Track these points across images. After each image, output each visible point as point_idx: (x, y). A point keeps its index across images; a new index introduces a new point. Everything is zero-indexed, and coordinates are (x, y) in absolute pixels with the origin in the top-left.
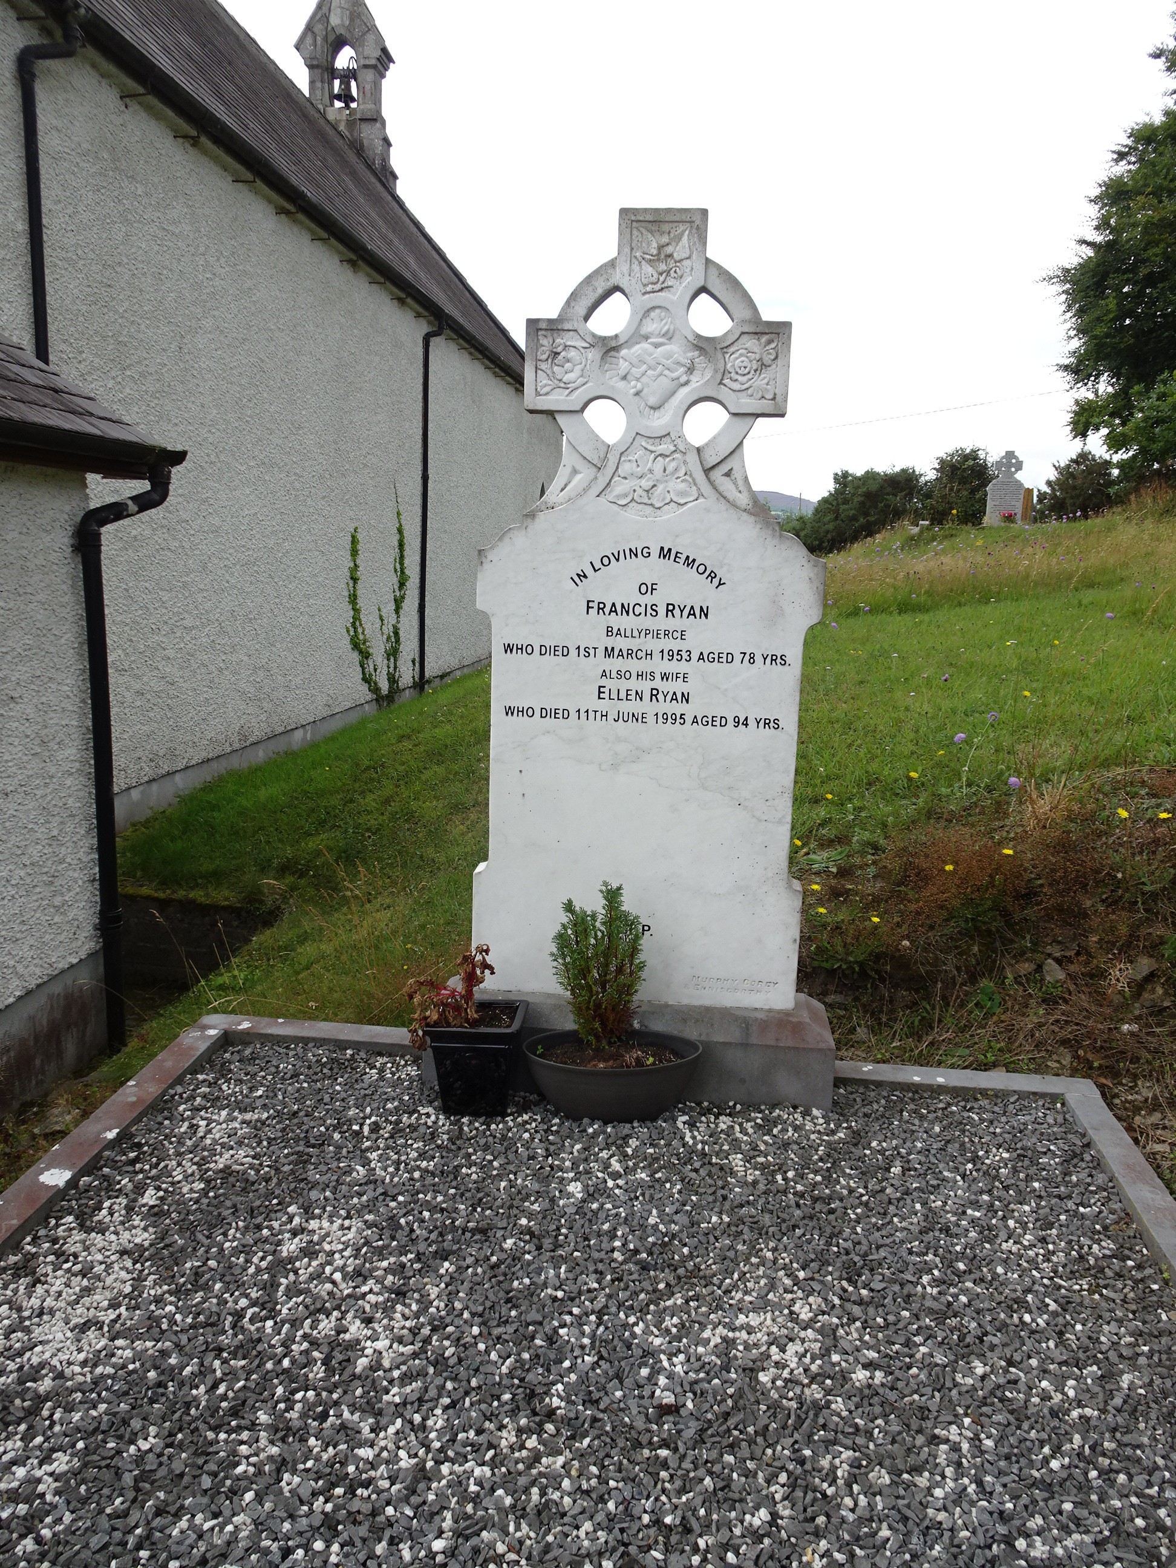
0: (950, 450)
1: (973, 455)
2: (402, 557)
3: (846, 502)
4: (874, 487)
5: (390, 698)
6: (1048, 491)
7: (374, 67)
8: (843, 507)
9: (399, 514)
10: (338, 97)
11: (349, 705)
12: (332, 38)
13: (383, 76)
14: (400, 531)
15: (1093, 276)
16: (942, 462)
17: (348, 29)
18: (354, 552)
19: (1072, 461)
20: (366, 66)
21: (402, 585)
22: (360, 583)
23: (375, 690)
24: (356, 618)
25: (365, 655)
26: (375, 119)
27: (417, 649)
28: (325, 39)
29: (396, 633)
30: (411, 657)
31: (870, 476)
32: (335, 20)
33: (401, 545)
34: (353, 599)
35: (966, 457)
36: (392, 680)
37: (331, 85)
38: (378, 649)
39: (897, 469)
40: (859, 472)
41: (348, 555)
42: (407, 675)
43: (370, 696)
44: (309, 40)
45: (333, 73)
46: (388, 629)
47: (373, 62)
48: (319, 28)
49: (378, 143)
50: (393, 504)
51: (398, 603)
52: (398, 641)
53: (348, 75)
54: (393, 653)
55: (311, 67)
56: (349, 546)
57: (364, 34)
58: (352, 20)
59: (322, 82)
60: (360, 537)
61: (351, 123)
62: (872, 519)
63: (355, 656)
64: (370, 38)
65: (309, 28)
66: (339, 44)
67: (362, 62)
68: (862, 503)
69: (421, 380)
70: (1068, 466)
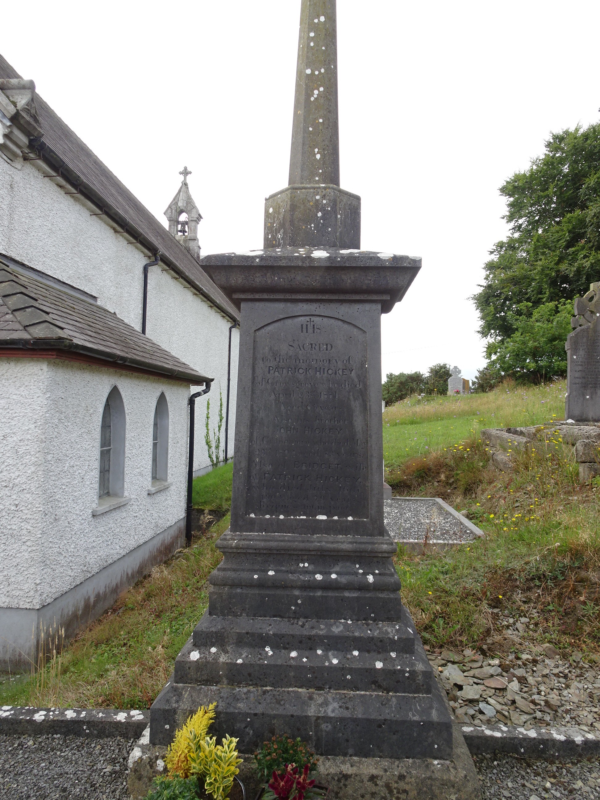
0: (435, 364)
1: (444, 366)
2: (221, 410)
3: (392, 386)
4: (403, 380)
5: (216, 464)
6: (476, 381)
7: (196, 221)
8: (391, 388)
9: (221, 393)
10: (180, 231)
11: (205, 466)
12: (178, 210)
13: (198, 223)
14: (221, 400)
15: (484, 298)
16: (431, 369)
17: (185, 207)
18: (208, 408)
19: (485, 368)
20: (192, 221)
21: (221, 420)
22: (209, 419)
23: (212, 461)
24: (208, 433)
25: (210, 447)
26: (195, 239)
27: (225, 446)
28: (176, 210)
29: (219, 439)
30: (222, 449)
31: (402, 375)
32: (180, 204)
33: (221, 405)
34: (207, 424)
35: (441, 367)
36: (217, 458)
37: (177, 226)
38: (213, 444)
39: (413, 372)
40: (397, 373)
41: (206, 408)
42: (222, 456)
43: (211, 463)
44: (169, 211)
45: (178, 222)
46: (216, 438)
47: (195, 219)
48: (173, 207)
49: (196, 248)
50: (219, 390)
51: (220, 427)
52: (219, 442)
53: (184, 224)
54: (217, 447)
55: (170, 221)
56: (206, 406)
57: (192, 209)
58: (187, 204)
59: (174, 226)
60: (210, 402)
61: (185, 241)
62: (403, 393)
63: (207, 447)
64: (194, 210)
65: (170, 207)
66: (182, 212)
67: (191, 219)
68: (399, 386)
69: (228, 344)
70: (483, 371)
